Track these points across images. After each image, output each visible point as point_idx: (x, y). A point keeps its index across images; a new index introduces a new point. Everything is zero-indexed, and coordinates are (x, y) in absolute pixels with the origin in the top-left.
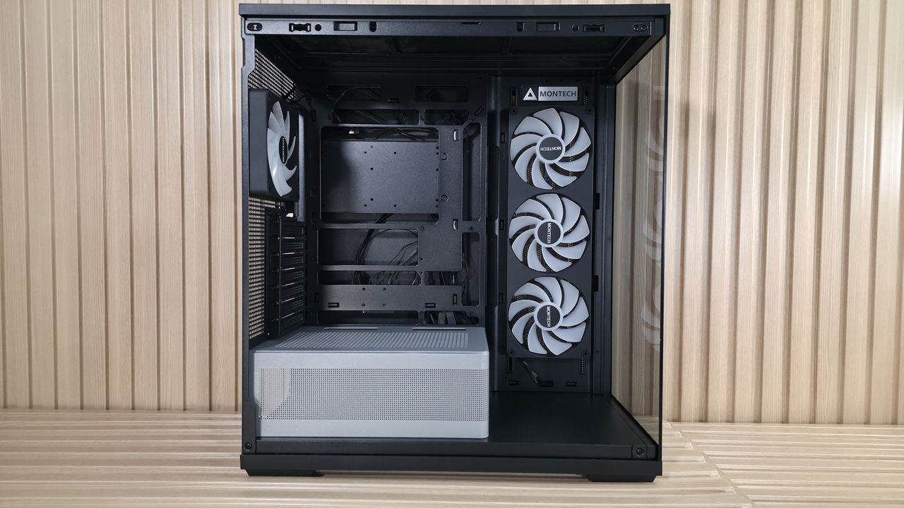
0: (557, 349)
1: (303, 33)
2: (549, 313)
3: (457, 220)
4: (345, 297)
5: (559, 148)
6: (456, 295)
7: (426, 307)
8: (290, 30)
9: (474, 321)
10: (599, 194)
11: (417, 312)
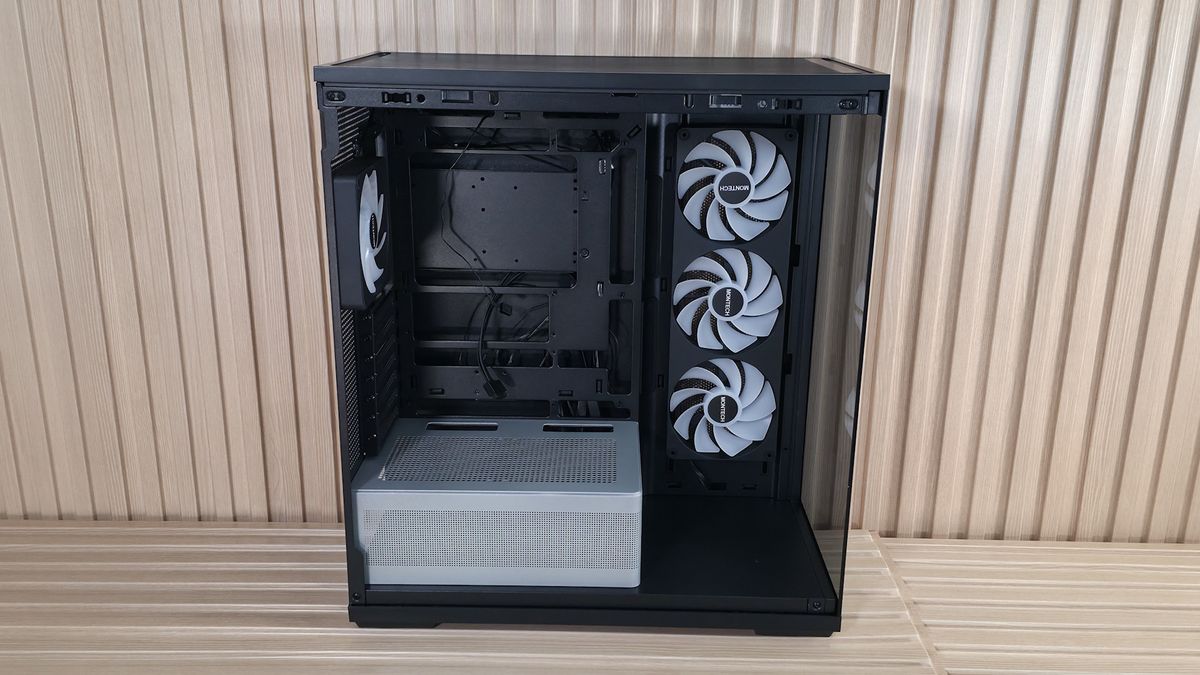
0: (731, 449)
1: (400, 105)
2: (723, 406)
3: (603, 283)
4: (456, 382)
5: (746, 188)
6: (601, 381)
7: (560, 395)
8: (384, 101)
9: (624, 415)
10: (799, 246)
11: (548, 402)
